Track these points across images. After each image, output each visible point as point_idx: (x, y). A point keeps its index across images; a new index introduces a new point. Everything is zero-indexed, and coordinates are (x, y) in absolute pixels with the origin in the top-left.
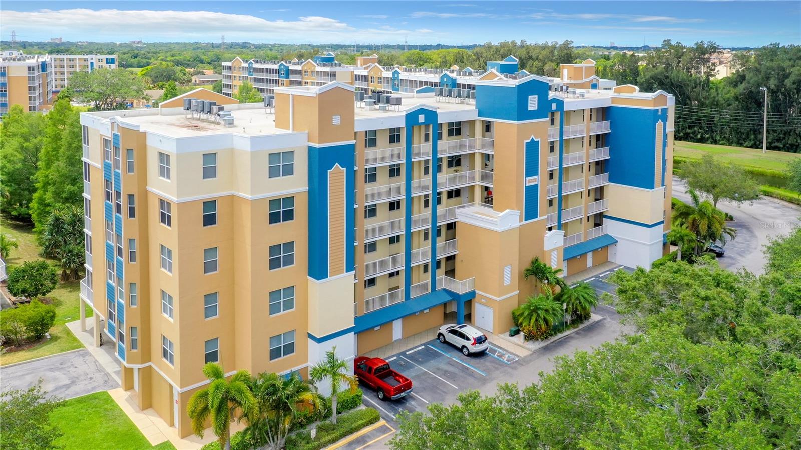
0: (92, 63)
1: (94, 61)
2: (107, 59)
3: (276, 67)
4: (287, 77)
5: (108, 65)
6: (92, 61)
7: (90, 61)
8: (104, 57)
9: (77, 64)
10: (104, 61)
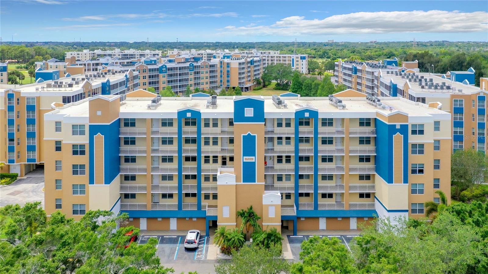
0: (293, 59)
1: (294, 58)
2: (301, 57)
3: (351, 67)
4: (356, 73)
5: (302, 60)
6: (293, 58)
7: (292, 58)
8: (299, 56)
9: (287, 60)
10: (300, 58)
